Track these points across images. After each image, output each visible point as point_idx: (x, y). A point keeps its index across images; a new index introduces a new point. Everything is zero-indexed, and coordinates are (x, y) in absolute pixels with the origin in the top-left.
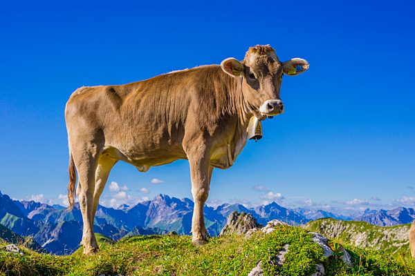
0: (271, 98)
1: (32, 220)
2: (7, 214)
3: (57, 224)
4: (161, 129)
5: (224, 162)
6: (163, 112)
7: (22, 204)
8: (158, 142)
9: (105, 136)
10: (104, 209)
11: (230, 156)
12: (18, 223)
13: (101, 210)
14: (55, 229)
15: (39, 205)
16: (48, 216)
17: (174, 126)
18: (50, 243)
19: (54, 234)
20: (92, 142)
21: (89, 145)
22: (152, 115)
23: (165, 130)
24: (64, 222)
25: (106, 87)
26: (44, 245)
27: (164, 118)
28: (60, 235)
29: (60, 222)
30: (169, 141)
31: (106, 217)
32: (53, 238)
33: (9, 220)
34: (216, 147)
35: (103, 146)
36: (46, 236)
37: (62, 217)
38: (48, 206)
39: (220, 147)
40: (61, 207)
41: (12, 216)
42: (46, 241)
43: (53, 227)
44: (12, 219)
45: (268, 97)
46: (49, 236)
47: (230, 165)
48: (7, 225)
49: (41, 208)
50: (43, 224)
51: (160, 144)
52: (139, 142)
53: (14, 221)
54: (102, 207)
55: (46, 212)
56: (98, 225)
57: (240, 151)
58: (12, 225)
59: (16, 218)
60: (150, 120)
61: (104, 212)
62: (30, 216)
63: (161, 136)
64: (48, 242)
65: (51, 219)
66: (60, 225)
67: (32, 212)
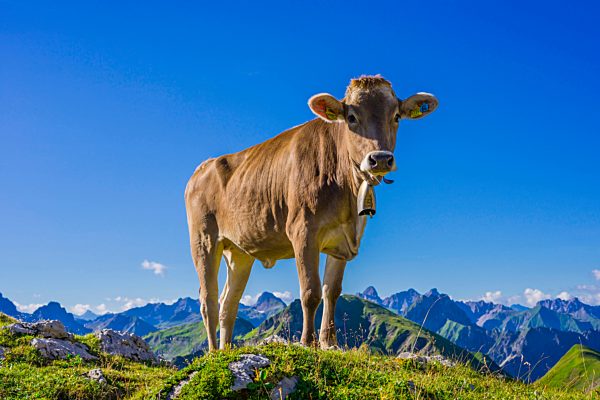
0: (374, 149)
1: (483, 329)
2: (448, 322)
3: (519, 333)
4: (264, 210)
5: (345, 250)
6: (264, 188)
7: (467, 306)
8: (263, 229)
9: (219, 224)
10: (587, 307)
11: (349, 240)
12: (463, 333)
13: (583, 309)
14: (518, 340)
15: (491, 306)
16: (505, 322)
17: (277, 206)
18: (512, 361)
19: (515, 347)
20: (205, 232)
21: (203, 237)
22: (253, 192)
23: (269, 213)
24: (528, 329)
25: (216, 159)
26: (504, 363)
27: (265, 196)
28: (525, 349)
29: (524, 329)
30: (276, 226)
31: (591, 319)
32: (515, 353)
33: (452, 328)
34: (324, 231)
35: (218, 237)
36: (505, 350)
37: (526, 322)
38: (504, 308)
39: (331, 228)
40: (523, 308)
41: (455, 324)
42: (505, 358)
43: (514, 337)
44: (455, 328)
45: (371, 147)
46: (509, 350)
47: (354, 255)
48: (450, 337)
49: (494, 310)
50: (499, 334)
51: (266, 233)
52: (244, 229)
53: (459, 330)
54: (584, 305)
55: (503, 316)
56: (579, 332)
57: (362, 232)
58: (456, 336)
59: (461, 327)
60: (252, 200)
61: (588, 312)
62: (480, 322)
63: (265, 221)
64: (508, 359)
65: (511, 327)
66: (523, 335)
67: (482, 317)
